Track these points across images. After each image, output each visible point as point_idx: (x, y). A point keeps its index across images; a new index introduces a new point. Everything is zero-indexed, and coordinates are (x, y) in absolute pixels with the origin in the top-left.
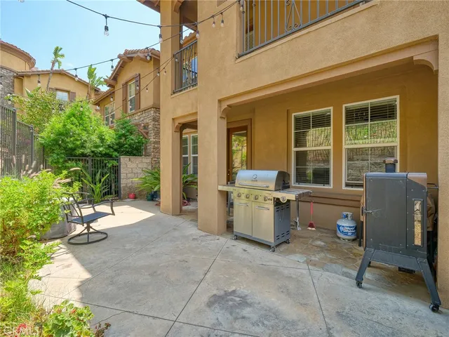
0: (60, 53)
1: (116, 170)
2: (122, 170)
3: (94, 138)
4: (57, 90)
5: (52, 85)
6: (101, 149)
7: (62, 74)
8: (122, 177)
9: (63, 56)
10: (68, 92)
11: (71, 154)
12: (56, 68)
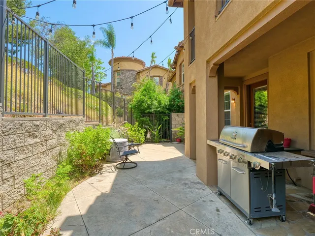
0: (154, 56)
1: (169, 123)
2: (173, 123)
3: (155, 103)
4: (154, 76)
5: (152, 74)
6: (159, 109)
7: (156, 67)
8: (172, 127)
9: (156, 57)
10: (159, 76)
11: (143, 113)
12: (153, 65)
